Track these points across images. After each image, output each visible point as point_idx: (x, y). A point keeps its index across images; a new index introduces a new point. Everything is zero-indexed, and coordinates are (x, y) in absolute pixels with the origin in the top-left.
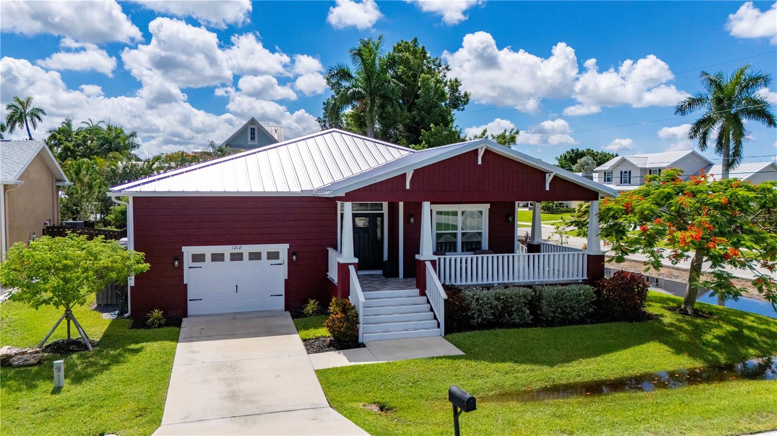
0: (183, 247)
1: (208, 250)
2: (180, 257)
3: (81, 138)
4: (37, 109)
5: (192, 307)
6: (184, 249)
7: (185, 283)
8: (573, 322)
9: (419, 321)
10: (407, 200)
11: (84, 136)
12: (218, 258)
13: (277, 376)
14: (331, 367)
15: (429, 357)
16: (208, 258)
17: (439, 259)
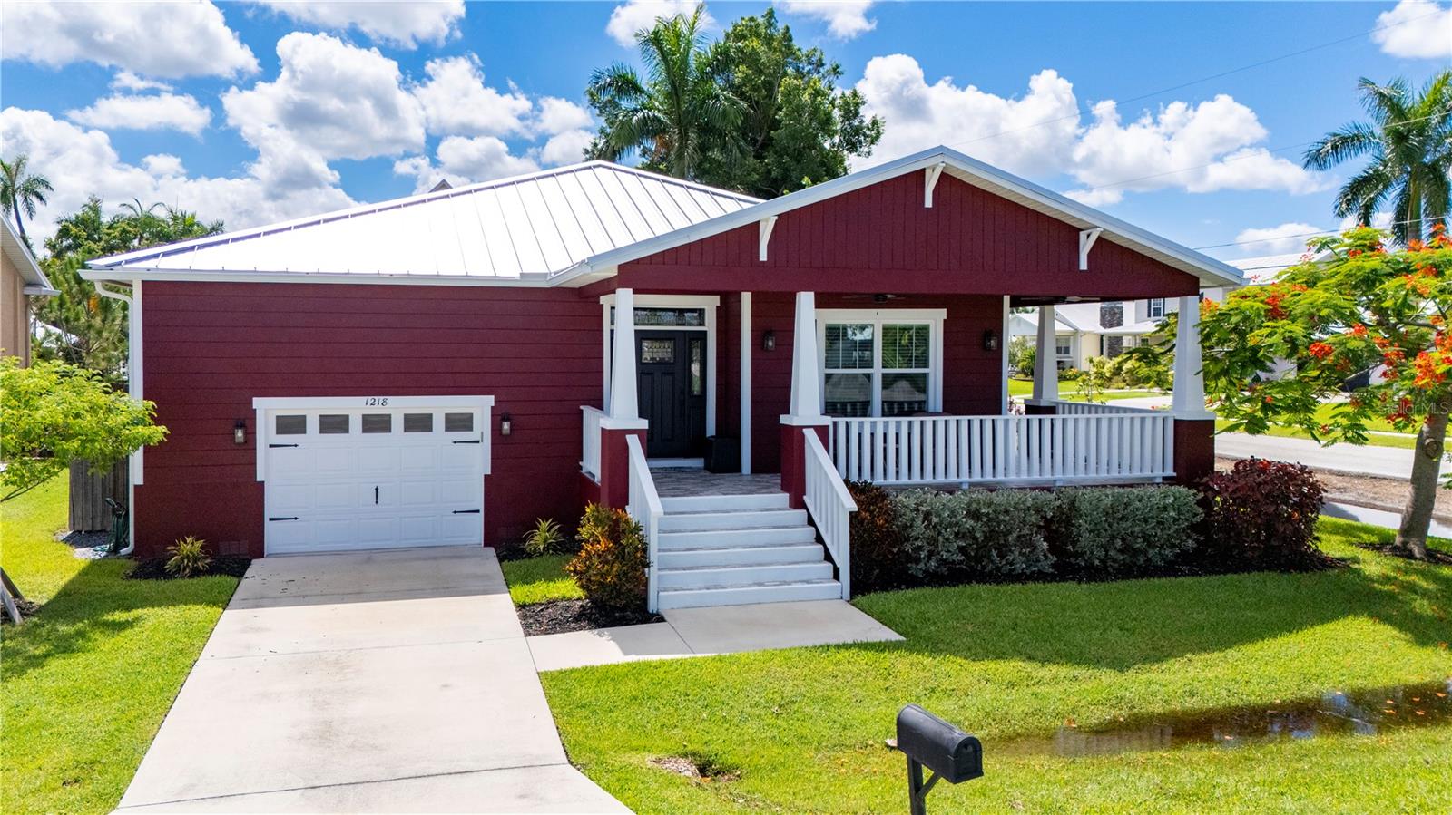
0: (254, 399)
1: (312, 407)
2: (248, 422)
3: (117, 234)
4: (35, 180)
5: (273, 535)
6: (259, 403)
7: (258, 480)
8: (1148, 571)
9: (790, 563)
10: (762, 288)
11: (124, 231)
12: (334, 425)
13: (446, 686)
14: (578, 665)
15: (818, 645)
16: (313, 424)
17: (835, 424)
